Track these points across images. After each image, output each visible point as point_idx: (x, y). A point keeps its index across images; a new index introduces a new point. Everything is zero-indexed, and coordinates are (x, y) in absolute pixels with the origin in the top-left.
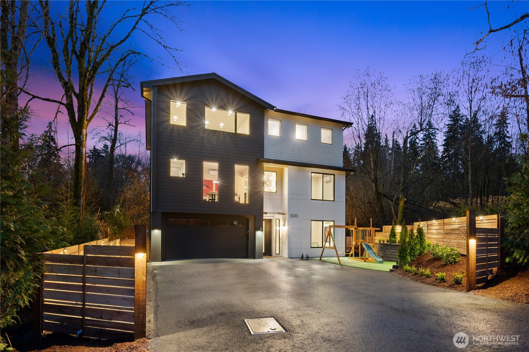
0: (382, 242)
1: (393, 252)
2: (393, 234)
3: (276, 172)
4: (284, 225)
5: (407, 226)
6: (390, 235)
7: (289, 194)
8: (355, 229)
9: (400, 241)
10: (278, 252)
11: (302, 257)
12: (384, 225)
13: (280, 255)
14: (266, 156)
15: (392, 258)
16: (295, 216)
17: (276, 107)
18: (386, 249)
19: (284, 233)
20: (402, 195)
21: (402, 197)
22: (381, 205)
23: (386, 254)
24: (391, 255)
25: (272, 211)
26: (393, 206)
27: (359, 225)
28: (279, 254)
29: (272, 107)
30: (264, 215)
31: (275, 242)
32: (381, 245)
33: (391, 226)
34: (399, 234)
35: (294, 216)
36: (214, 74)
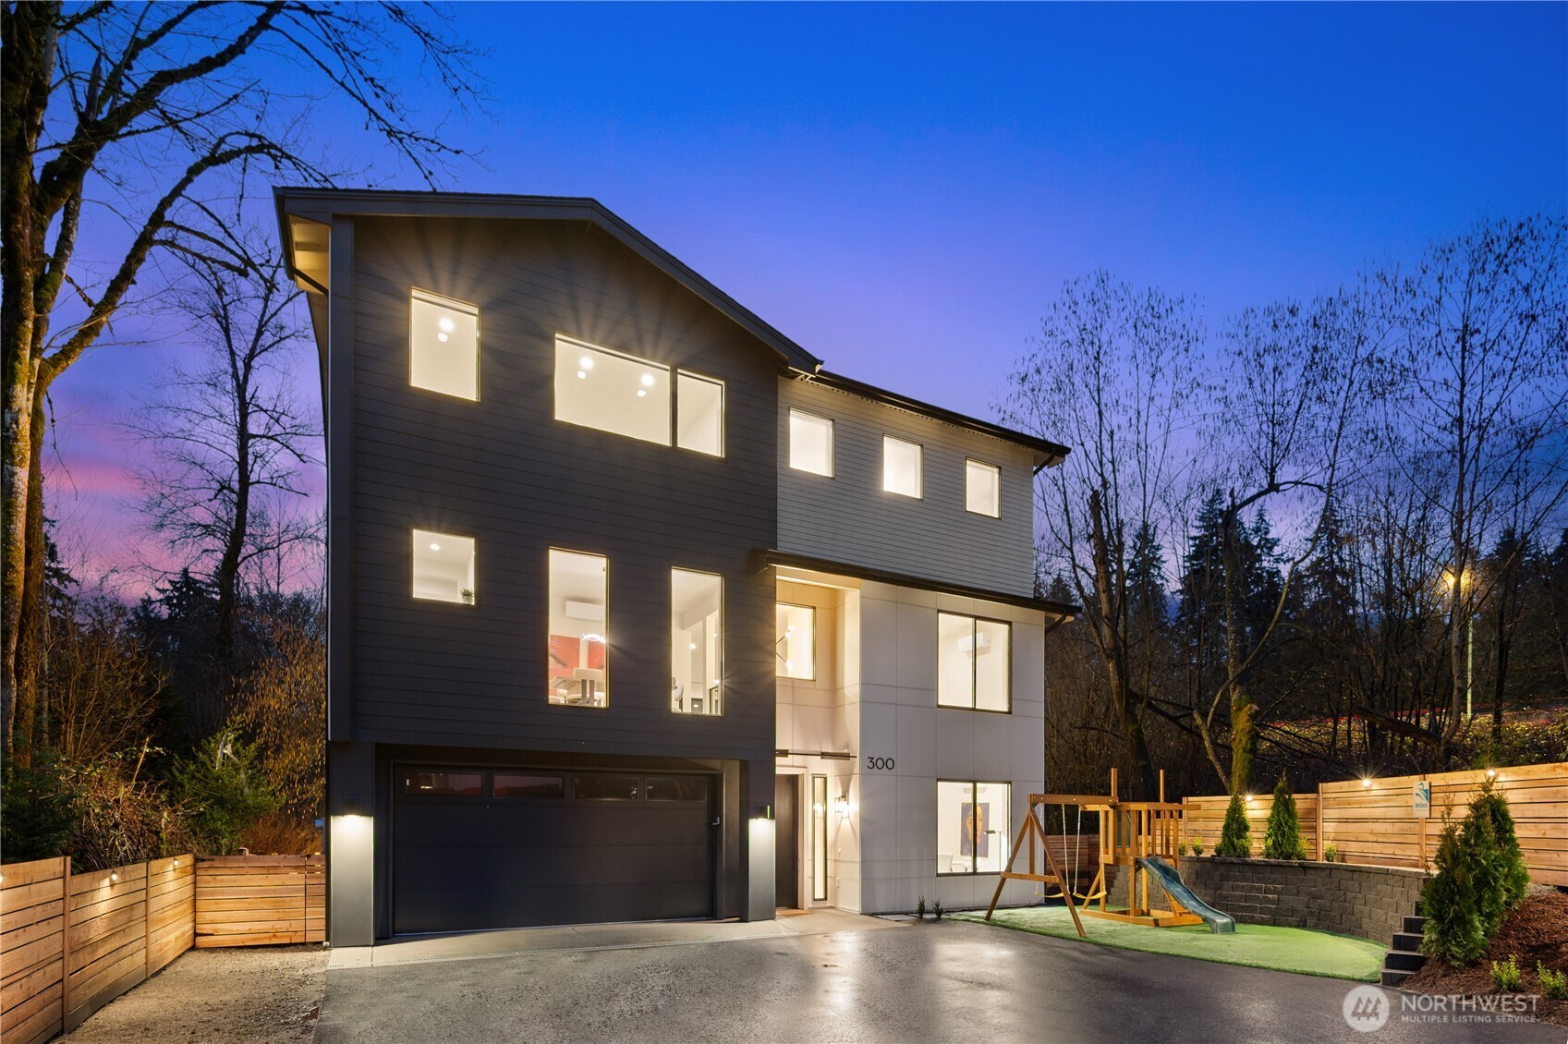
0: (1191, 853)
1: (1252, 889)
2: (1236, 825)
3: (814, 608)
4: (844, 796)
5: (1294, 796)
6: (1226, 827)
7: (866, 683)
8: (1113, 807)
9: (1272, 851)
10: (819, 894)
11: (922, 911)
12: (1187, 796)
13: (828, 903)
14: (784, 545)
15: (1254, 909)
16: (885, 764)
17: (821, 363)
18: (1224, 878)
19: (846, 824)
20: (1242, 693)
21: (1240, 698)
22: (1139, 731)
23: (1225, 898)
24: (1246, 898)
25: (798, 747)
26: (1209, 731)
27: (1127, 793)
28: (826, 899)
29: (809, 362)
30: (779, 760)
31: (811, 857)
32: (1198, 866)
33: (1229, 798)
34: (1264, 827)
35: (880, 764)
36: (591, 204)
